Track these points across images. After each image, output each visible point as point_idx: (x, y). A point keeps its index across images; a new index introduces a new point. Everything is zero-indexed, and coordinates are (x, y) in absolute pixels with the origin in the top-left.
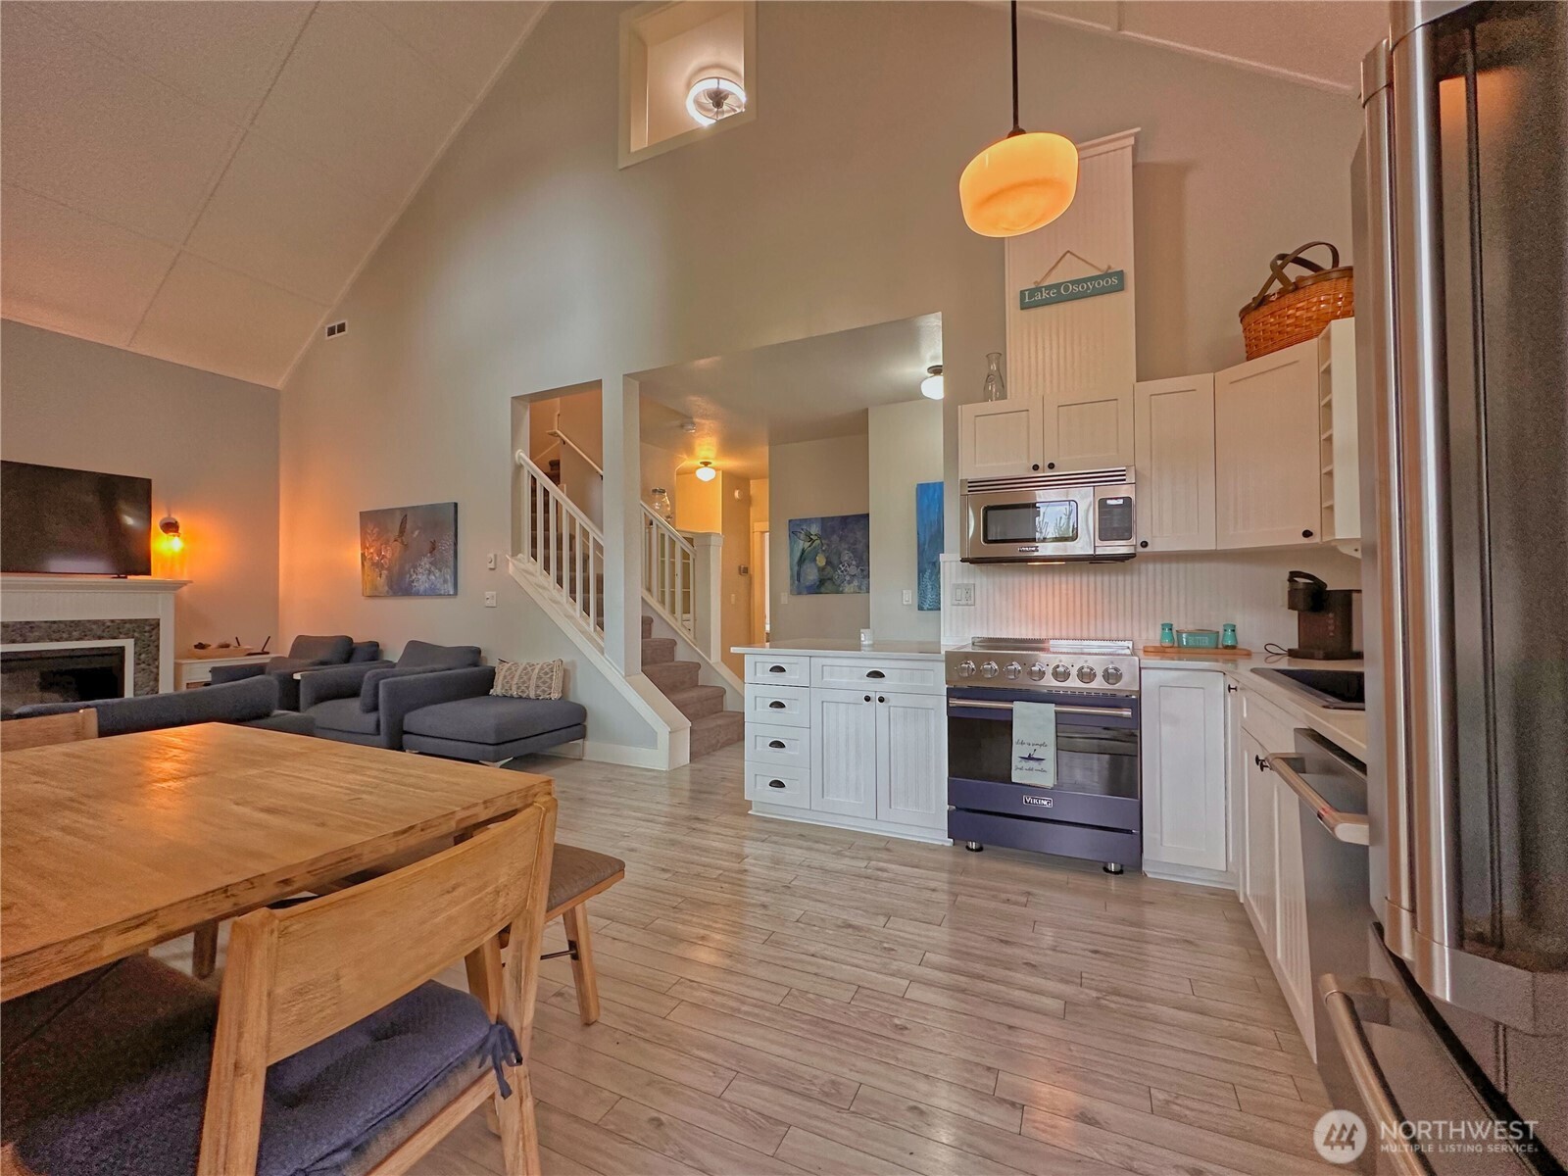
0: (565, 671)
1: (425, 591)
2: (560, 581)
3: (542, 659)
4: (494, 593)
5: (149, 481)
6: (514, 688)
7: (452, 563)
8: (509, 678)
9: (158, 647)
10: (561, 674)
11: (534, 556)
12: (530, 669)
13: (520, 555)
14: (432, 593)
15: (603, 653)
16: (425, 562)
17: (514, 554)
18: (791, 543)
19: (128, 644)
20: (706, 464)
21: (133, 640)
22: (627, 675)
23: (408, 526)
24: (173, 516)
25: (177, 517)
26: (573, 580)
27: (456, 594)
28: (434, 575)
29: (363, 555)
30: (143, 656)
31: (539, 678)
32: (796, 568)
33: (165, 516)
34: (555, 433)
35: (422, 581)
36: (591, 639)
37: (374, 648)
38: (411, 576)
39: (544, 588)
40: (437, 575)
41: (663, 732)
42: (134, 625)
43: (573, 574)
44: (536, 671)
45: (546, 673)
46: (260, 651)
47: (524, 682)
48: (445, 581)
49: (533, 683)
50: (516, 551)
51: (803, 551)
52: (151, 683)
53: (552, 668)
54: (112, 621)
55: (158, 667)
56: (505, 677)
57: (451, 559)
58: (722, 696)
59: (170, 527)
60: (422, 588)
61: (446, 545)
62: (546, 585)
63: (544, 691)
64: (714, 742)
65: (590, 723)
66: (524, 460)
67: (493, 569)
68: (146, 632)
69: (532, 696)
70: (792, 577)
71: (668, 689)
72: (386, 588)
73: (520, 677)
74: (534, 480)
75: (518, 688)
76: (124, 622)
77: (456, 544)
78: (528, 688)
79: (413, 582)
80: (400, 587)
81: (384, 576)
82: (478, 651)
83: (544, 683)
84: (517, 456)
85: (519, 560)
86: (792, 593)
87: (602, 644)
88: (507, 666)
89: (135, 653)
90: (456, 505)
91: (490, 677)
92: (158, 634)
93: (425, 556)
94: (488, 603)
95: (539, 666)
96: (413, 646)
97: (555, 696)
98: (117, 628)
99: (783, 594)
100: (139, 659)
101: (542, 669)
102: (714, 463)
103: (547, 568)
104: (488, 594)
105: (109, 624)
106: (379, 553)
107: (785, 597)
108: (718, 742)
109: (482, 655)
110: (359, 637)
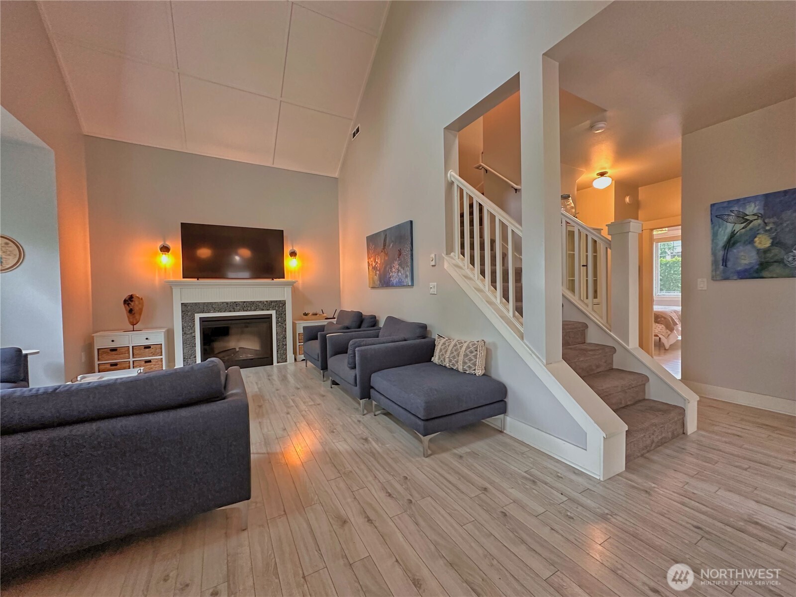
0: (487, 350)
1: (396, 284)
2: (483, 273)
3: (469, 338)
4: (436, 283)
5: (283, 231)
6: (447, 360)
7: (409, 264)
8: (443, 351)
9: (285, 314)
10: (484, 353)
11: (463, 254)
12: (459, 346)
13: (452, 254)
14: (400, 285)
15: (522, 338)
16: (396, 265)
17: (448, 253)
18: (713, 228)
19: (273, 313)
20: (602, 174)
21: (275, 311)
22: (547, 364)
23: (387, 241)
24: (294, 249)
25: (296, 249)
26: (493, 273)
27: (412, 285)
28: (401, 273)
29: (368, 262)
30: (280, 319)
31: (466, 355)
32: (721, 253)
33: (291, 248)
34: (480, 166)
35: (394, 277)
36: (509, 323)
37: (373, 320)
38: (389, 274)
39: (470, 279)
40: (402, 272)
41: (595, 435)
42: (275, 303)
43: (494, 267)
44: (464, 349)
45: (471, 352)
46: (332, 317)
47: (454, 357)
48: (406, 277)
49: (461, 358)
50: (450, 250)
51: (733, 234)
52: (284, 333)
53: (477, 347)
54: (267, 301)
55: (286, 325)
56: (441, 350)
57: (409, 260)
58: (644, 384)
59: (293, 254)
60: (395, 282)
61: (406, 252)
62: (472, 276)
63: (470, 367)
64: (649, 442)
65: (510, 400)
66: (454, 177)
67: (435, 265)
68: (280, 306)
69: (461, 369)
70: (715, 263)
71: (588, 375)
72: (379, 282)
73: (452, 353)
74: (461, 191)
75: (450, 361)
76: (272, 302)
77: (412, 250)
78: (457, 362)
79: (390, 277)
80: (385, 282)
81: (377, 275)
82: (424, 327)
83: (470, 360)
84: (449, 175)
85: (452, 258)
86: (714, 278)
87: (522, 330)
88: (443, 341)
89: (276, 318)
90: (411, 222)
91: (432, 347)
92: (285, 308)
93: (396, 260)
94: (432, 291)
95: (466, 345)
96: (390, 320)
97: (479, 372)
98: (269, 305)
99: (699, 280)
100: (278, 321)
101: (468, 347)
102: (610, 172)
103: (472, 262)
104: (432, 284)
105: (265, 303)
106: (375, 261)
107: (703, 283)
108: (653, 442)
109: (428, 329)
110: (366, 312)
